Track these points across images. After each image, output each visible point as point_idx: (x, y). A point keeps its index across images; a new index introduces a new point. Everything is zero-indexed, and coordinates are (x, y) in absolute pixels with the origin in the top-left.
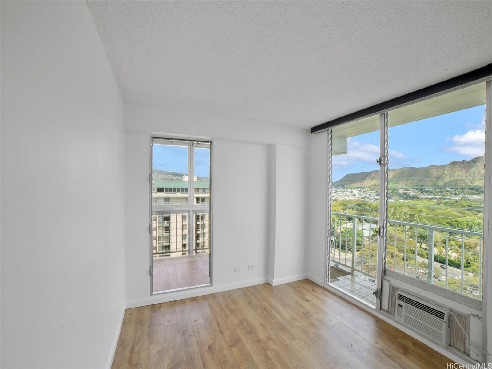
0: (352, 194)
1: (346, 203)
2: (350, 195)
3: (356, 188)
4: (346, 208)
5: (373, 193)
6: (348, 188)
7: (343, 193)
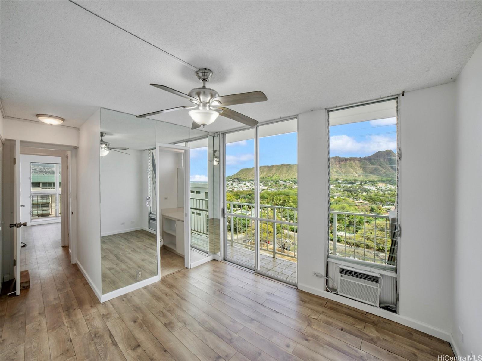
0: (246, 186)
1: (239, 194)
2: (244, 187)
3: (249, 181)
4: (239, 197)
5: (261, 185)
6: (242, 181)
7: (238, 186)
